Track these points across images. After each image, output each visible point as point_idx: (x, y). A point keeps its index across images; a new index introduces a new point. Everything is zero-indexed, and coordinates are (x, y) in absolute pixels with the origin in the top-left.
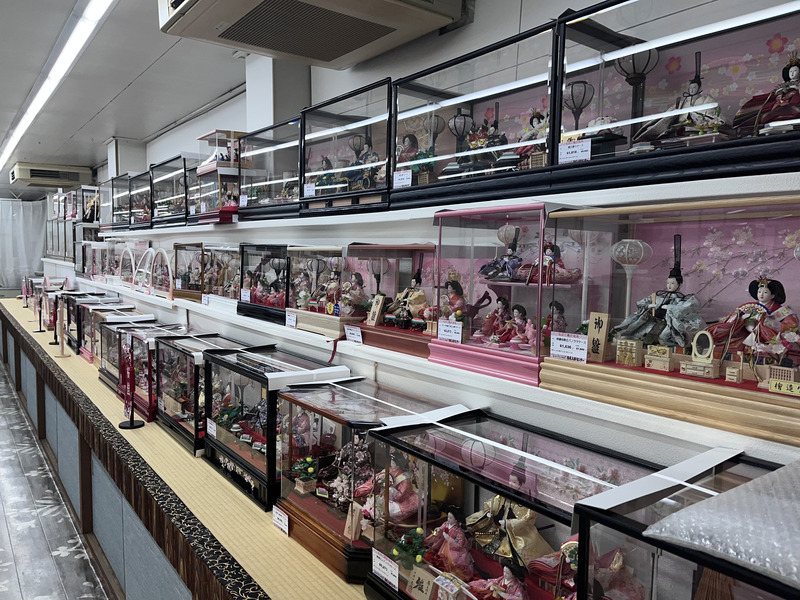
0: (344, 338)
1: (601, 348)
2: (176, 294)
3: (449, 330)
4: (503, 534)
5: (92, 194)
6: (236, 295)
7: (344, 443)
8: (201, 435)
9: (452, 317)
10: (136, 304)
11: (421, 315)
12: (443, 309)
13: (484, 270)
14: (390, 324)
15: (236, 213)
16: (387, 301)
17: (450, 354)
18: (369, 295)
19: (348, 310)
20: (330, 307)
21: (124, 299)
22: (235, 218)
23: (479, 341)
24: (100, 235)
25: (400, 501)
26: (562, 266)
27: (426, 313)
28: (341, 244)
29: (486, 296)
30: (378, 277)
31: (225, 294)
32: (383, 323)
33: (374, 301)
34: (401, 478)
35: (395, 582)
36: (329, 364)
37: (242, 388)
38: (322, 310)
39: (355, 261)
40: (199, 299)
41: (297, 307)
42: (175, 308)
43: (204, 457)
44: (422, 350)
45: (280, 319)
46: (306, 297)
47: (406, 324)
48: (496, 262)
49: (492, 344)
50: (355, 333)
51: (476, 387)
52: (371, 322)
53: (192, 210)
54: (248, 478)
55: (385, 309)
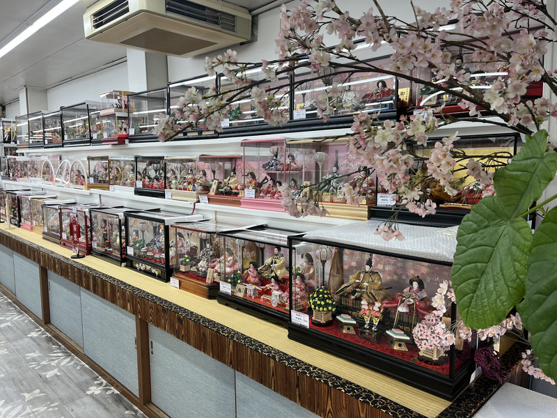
0: (199, 202)
2: (90, 187)
3: (250, 193)
4: (272, 271)
9: (251, 188)
10: (58, 194)
12: (246, 185)
13: (264, 166)
14: (222, 193)
15: (127, 138)
17: (250, 203)
18: (210, 181)
19: (200, 188)
20: (191, 187)
21: (47, 192)
22: (127, 141)
23: (263, 197)
24: (17, 151)
25: (230, 267)
26: (295, 164)
27: (239, 187)
28: (195, 155)
30: (214, 172)
31: (124, 184)
32: (218, 193)
33: (213, 183)
35: (230, 292)
36: (192, 214)
37: (143, 232)
38: (185, 189)
39: (202, 165)
40: (108, 188)
41: (171, 188)
42: (91, 194)
43: (126, 266)
44: (238, 203)
45: (163, 196)
46: (176, 183)
48: (269, 163)
49: (268, 198)
50: (204, 199)
51: (260, 215)
52: (212, 193)
53: (95, 136)
54: (154, 271)
55: (218, 187)
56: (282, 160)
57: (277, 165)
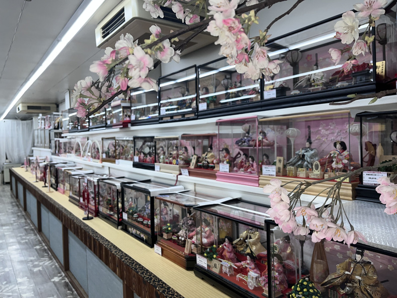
0: (181, 174)
1: (281, 170)
2: (103, 160)
3: (224, 168)
4: (247, 246)
5: (58, 116)
6: (132, 159)
7: (183, 218)
8: (120, 220)
9: (225, 162)
10: (83, 166)
11: (212, 162)
12: (221, 159)
13: (237, 143)
14: (200, 167)
15: (130, 123)
16: (198, 158)
17: (225, 177)
19: (182, 162)
20: (174, 161)
21: (77, 164)
22: (129, 125)
23: (237, 171)
24: (62, 135)
25: (207, 238)
26: (267, 140)
27: (215, 161)
28: (178, 134)
29: (239, 153)
30: (194, 148)
31: (126, 159)
32: (197, 167)
33: (193, 158)
34: (207, 229)
35: (206, 266)
36: (175, 185)
37: (137, 199)
38: (171, 163)
39: (184, 142)
40: (114, 162)
41: (160, 162)
42: (103, 167)
43: (122, 229)
44: (213, 176)
45: (153, 168)
46: (163, 158)
47: (207, 167)
48: (242, 139)
49: (241, 173)
50: (185, 172)
51: (235, 189)
52: (192, 167)
53: (109, 122)
54: (142, 236)
55: (198, 161)
56: (254, 136)
57: (249, 141)
